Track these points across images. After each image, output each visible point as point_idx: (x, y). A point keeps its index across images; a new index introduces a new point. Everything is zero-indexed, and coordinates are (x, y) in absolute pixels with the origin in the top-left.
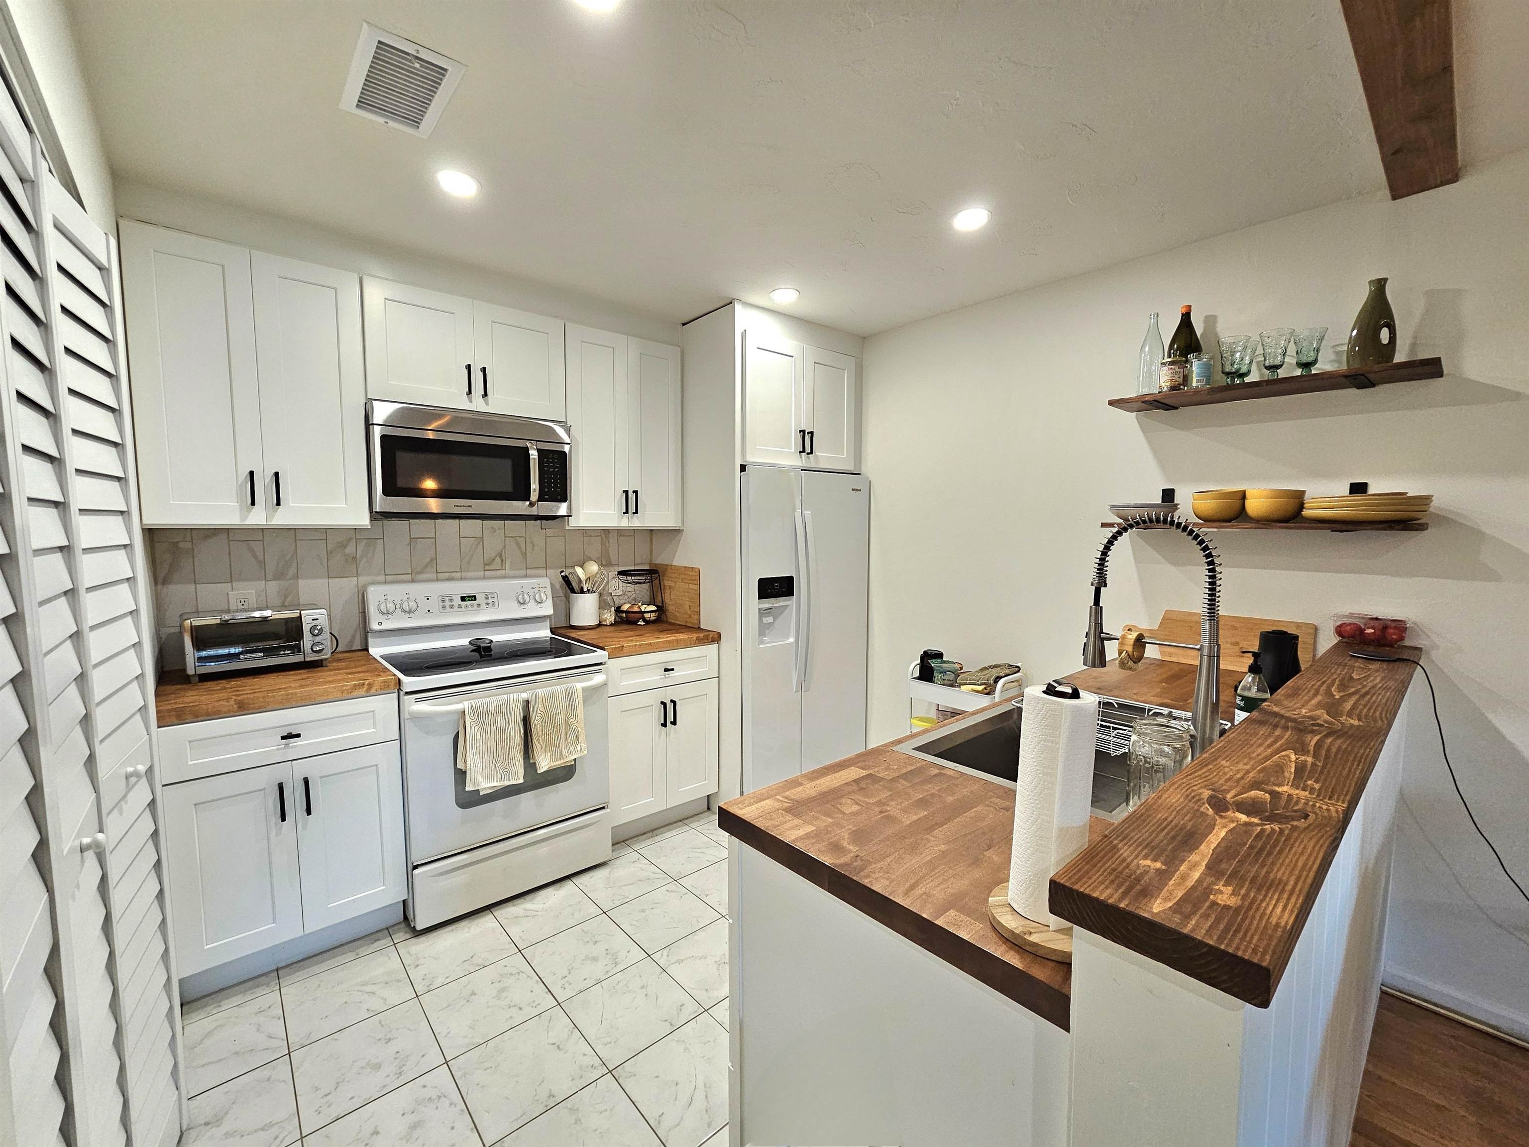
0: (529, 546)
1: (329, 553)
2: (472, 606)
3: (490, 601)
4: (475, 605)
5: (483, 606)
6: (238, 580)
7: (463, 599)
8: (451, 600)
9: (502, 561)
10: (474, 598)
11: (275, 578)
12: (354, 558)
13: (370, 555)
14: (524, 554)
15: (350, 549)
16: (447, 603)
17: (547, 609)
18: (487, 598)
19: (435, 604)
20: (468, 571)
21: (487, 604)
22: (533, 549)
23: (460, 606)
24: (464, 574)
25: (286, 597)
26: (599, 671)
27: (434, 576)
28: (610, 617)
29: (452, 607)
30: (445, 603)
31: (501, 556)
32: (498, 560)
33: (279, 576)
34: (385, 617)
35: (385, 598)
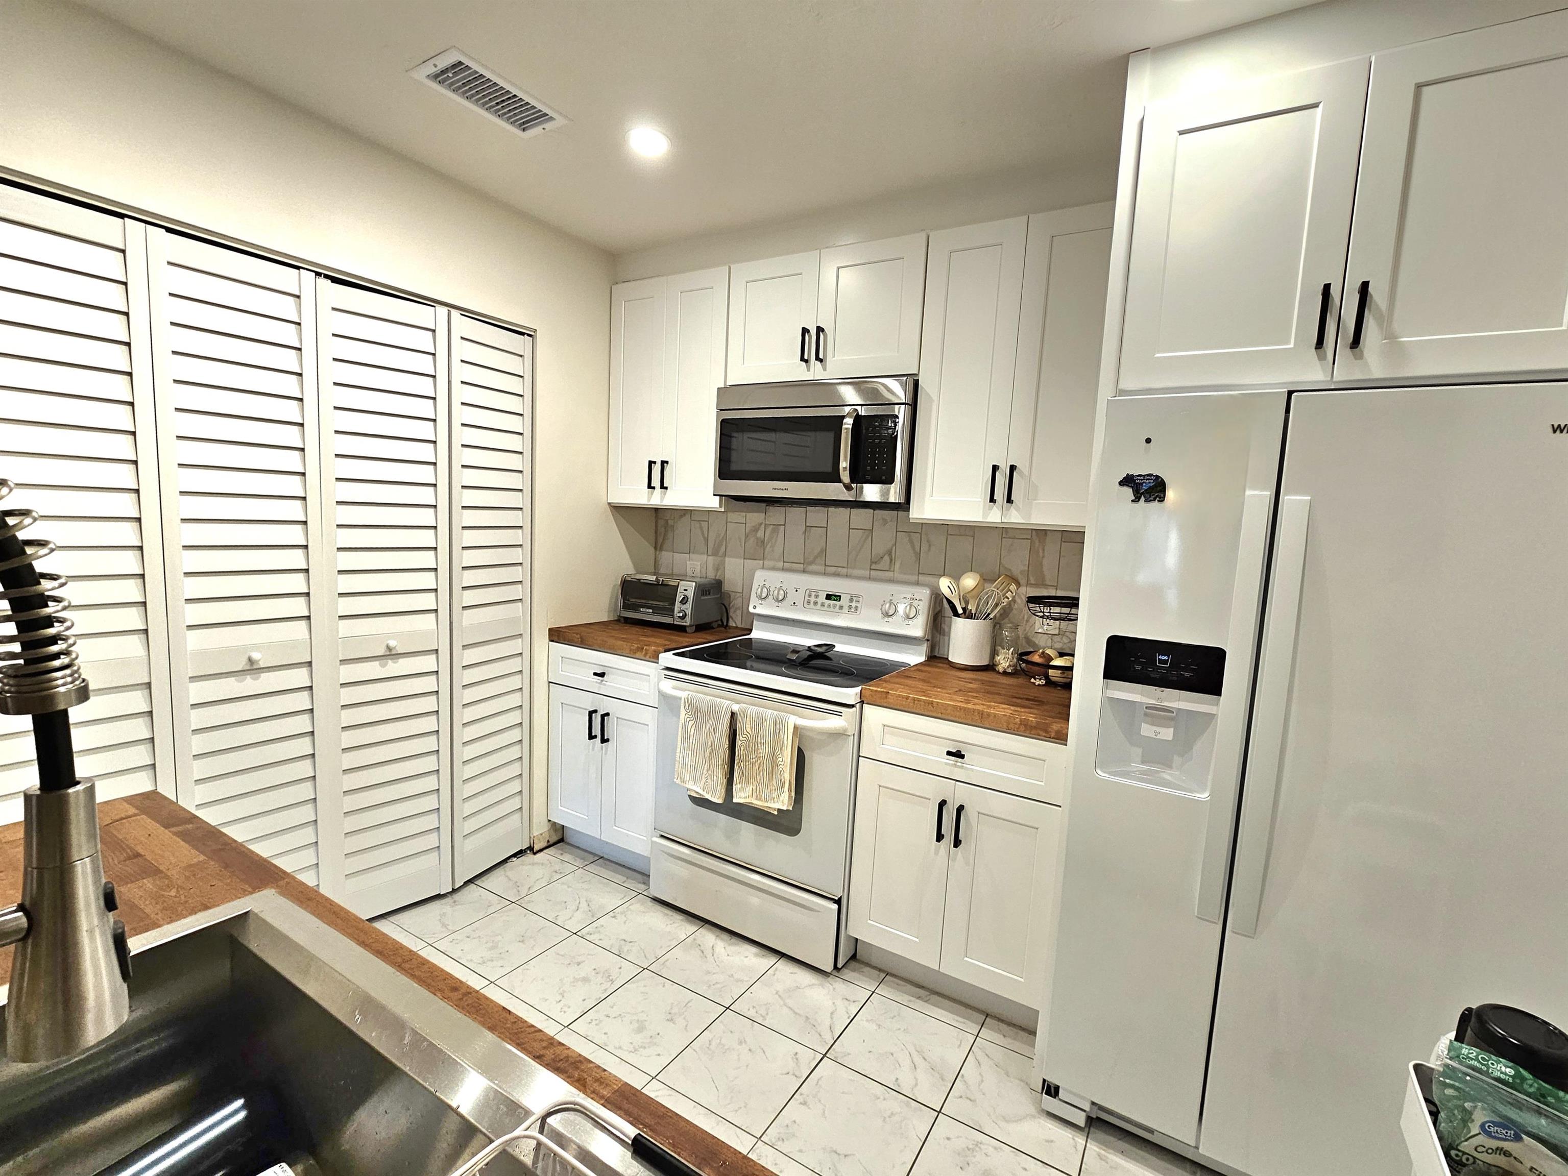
0: (925, 547)
1: (747, 536)
2: (835, 606)
3: (854, 604)
4: (838, 607)
5: (846, 609)
6: (693, 553)
7: (829, 597)
8: (817, 596)
9: (891, 560)
10: (838, 598)
11: (713, 555)
12: (763, 542)
13: (773, 541)
14: (918, 556)
15: (760, 534)
16: (813, 599)
17: (917, 628)
18: (851, 600)
19: (800, 597)
20: (854, 568)
21: (850, 607)
22: (929, 550)
23: (823, 605)
24: (850, 571)
25: (717, 570)
26: (839, 714)
27: (821, 568)
28: (1004, 660)
29: (816, 603)
30: (811, 598)
31: (890, 555)
32: (887, 558)
33: (715, 553)
34: (760, 602)
35: (764, 583)
